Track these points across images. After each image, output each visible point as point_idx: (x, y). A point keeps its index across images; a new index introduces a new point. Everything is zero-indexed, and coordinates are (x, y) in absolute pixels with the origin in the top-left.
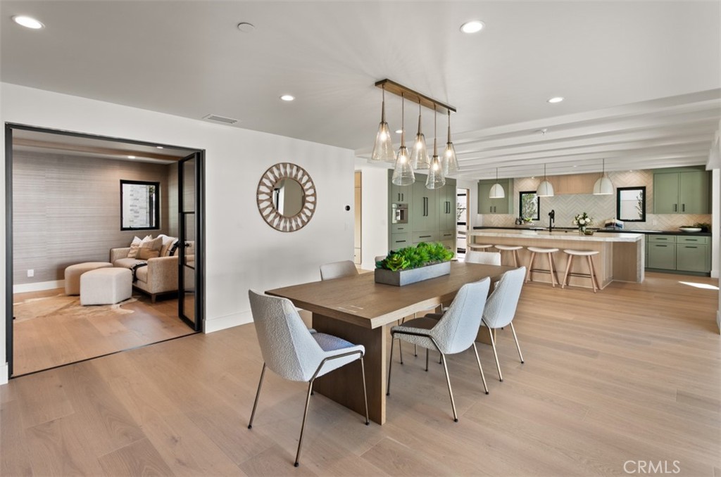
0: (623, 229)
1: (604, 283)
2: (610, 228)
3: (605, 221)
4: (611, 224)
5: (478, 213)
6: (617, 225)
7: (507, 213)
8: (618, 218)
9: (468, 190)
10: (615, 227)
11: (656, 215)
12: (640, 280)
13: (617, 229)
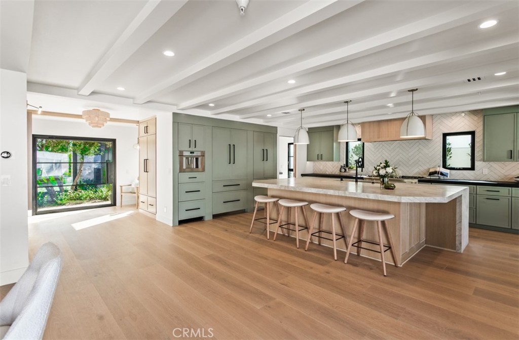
0: (449, 178)
1: (405, 256)
2: (433, 179)
3: (429, 169)
4: (435, 173)
5: (308, 160)
6: (442, 174)
7: (333, 160)
8: (444, 166)
10: (439, 175)
11: (487, 163)
12: (461, 249)
13: (442, 177)
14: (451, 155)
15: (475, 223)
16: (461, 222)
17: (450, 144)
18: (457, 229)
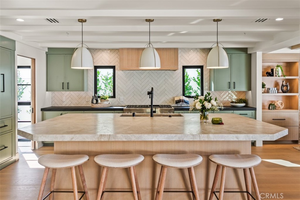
3: (174, 98)
4: (180, 101)
5: (47, 90)
6: (185, 102)
7: (83, 90)
9: (34, 60)
13: (186, 105)
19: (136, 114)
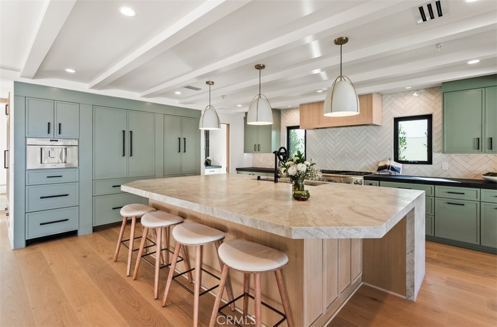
0: (401, 174)
3: (378, 163)
5: (244, 152)
6: (393, 169)
8: (396, 159)
9: (228, 125)
10: (390, 171)
11: (446, 155)
12: (413, 295)
13: (393, 173)
14: (405, 146)
15: (433, 235)
16: (413, 251)
17: (405, 134)
18: (407, 262)
19: (262, 177)
